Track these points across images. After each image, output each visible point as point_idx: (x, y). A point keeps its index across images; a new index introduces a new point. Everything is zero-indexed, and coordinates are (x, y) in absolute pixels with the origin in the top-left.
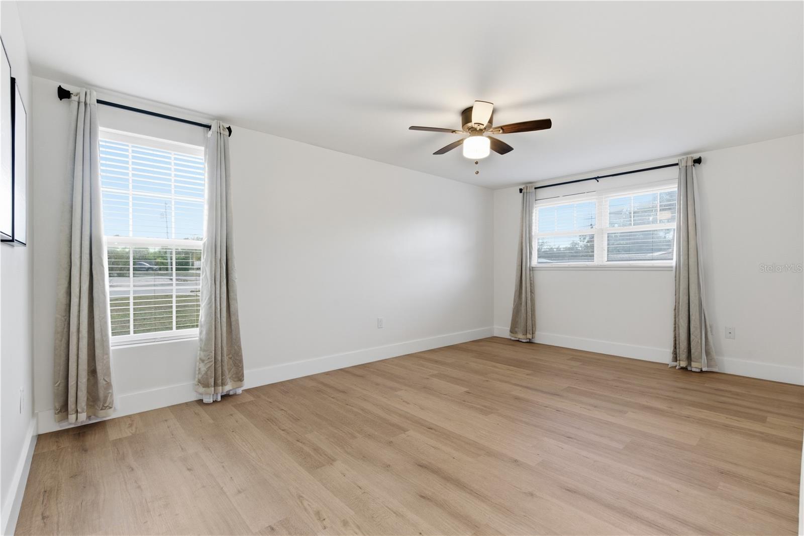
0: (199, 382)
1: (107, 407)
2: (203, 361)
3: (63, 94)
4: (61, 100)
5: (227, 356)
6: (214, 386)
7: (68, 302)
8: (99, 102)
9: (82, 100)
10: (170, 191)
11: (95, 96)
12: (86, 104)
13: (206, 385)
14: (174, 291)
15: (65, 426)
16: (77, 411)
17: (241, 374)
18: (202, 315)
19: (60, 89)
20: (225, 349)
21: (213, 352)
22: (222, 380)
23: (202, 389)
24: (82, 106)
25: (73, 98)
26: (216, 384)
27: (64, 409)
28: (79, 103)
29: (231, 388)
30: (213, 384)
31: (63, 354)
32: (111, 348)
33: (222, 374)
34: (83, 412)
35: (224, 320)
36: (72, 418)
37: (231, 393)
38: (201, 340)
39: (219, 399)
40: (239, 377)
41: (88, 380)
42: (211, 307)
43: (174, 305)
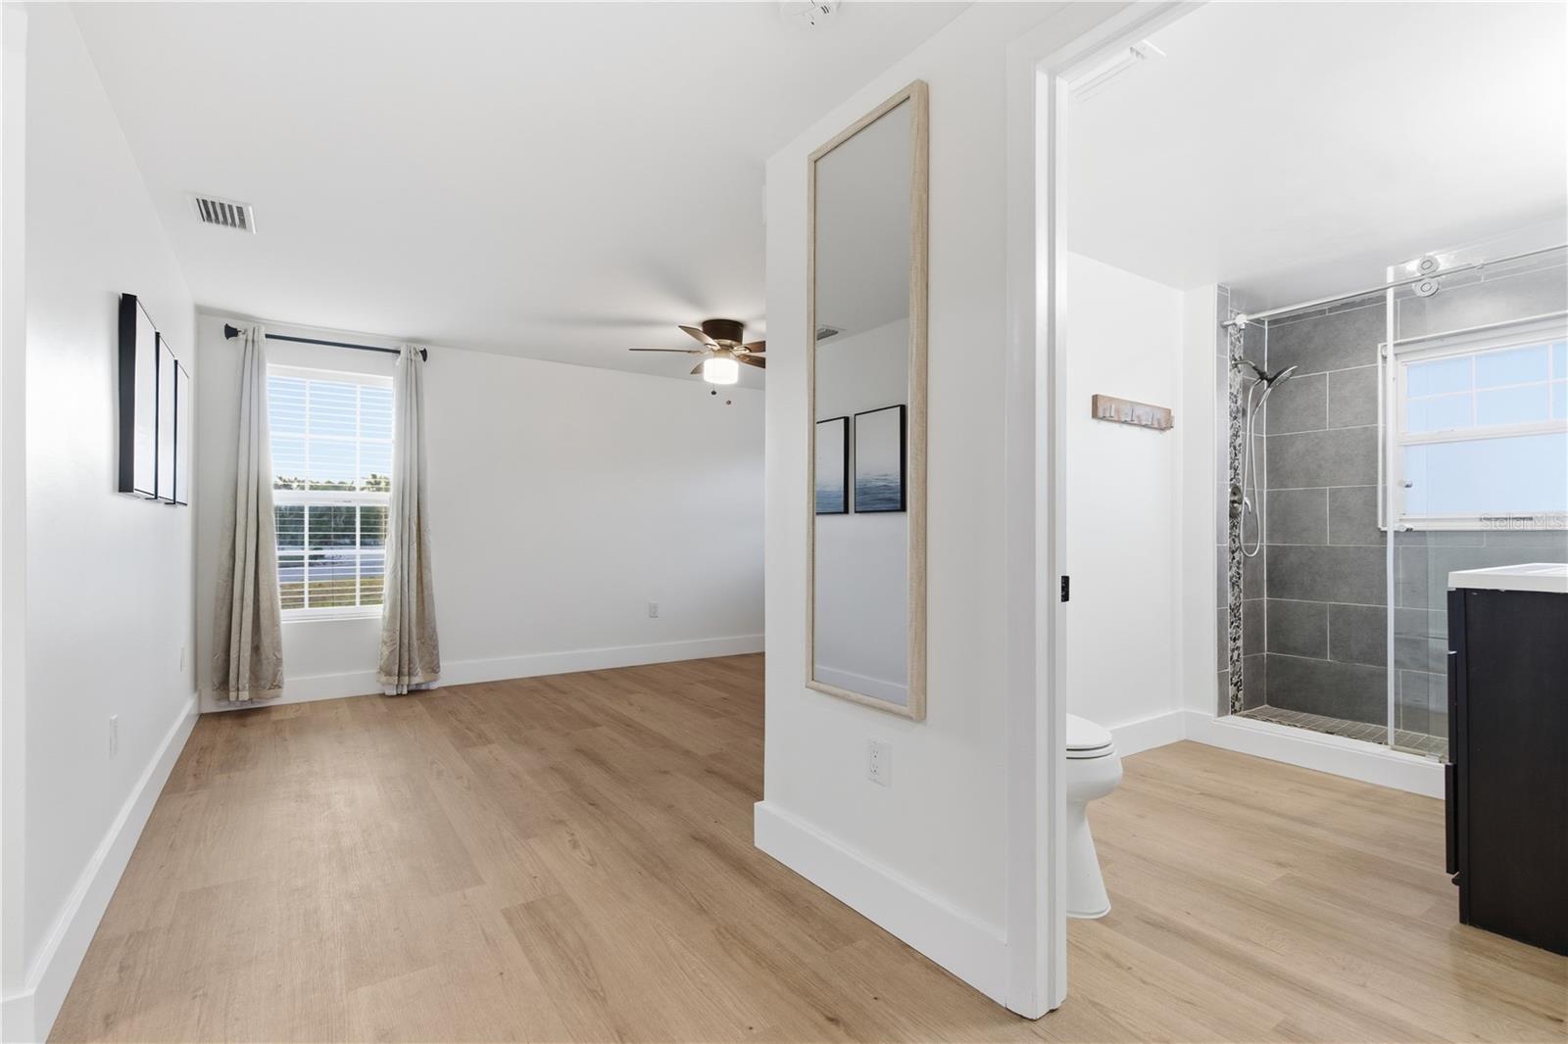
0: (381, 669)
1: (277, 685)
2: (385, 643)
3: (231, 332)
4: (228, 338)
5: (417, 639)
6: (399, 676)
7: (231, 566)
8: (267, 336)
9: (250, 338)
10: (354, 434)
11: (264, 331)
12: (253, 341)
13: (389, 674)
14: (358, 557)
15: (224, 707)
16: (238, 689)
17: (436, 662)
18: (386, 588)
19: (227, 327)
20: (414, 630)
21: (398, 633)
22: (409, 669)
23: (384, 679)
24: (250, 343)
25: (240, 335)
26: (400, 674)
27: (223, 685)
28: (246, 341)
29: (422, 681)
30: (397, 672)
31: (224, 623)
32: (283, 622)
33: (410, 661)
34: (244, 690)
35: (414, 594)
36: (233, 695)
37: (424, 687)
38: (384, 617)
39: (405, 692)
40: (434, 669)
41: (251, 656)
42: (395, 577)
43: (358, 573)
